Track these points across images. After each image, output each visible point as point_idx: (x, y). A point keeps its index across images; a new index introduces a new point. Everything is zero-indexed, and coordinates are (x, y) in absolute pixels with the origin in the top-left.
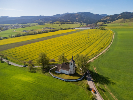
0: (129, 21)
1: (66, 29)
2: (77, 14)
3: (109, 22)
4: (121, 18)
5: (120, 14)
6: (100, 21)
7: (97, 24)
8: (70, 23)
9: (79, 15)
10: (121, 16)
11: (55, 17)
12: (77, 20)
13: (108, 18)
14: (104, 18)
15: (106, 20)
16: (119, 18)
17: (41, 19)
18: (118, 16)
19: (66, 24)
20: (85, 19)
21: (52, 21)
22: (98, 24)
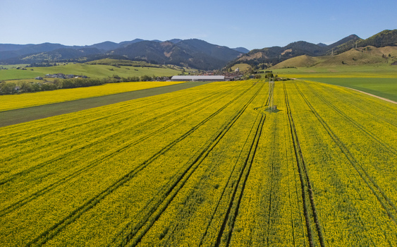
0: (325, 62)
1: (138, 80)
2: (167, 44)
3: (266, 64)
4: (294, 54)
5: (287, 47)
6: (239, 62)
7: (231, 70)
8: (150, 64)
9: (174, 46)
10: (290, 50)
11: (98, 48)
12: (169, 58)
13: (259, 55)
14: (247, 55)
15: (255, 59)
16: (287, 56)
17: (49, 53)
18: (283, 51)
19: (136, 68)
20: (191, 57)
21: (85, 59)
22: (235, 69)
